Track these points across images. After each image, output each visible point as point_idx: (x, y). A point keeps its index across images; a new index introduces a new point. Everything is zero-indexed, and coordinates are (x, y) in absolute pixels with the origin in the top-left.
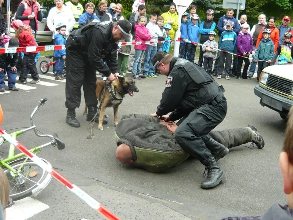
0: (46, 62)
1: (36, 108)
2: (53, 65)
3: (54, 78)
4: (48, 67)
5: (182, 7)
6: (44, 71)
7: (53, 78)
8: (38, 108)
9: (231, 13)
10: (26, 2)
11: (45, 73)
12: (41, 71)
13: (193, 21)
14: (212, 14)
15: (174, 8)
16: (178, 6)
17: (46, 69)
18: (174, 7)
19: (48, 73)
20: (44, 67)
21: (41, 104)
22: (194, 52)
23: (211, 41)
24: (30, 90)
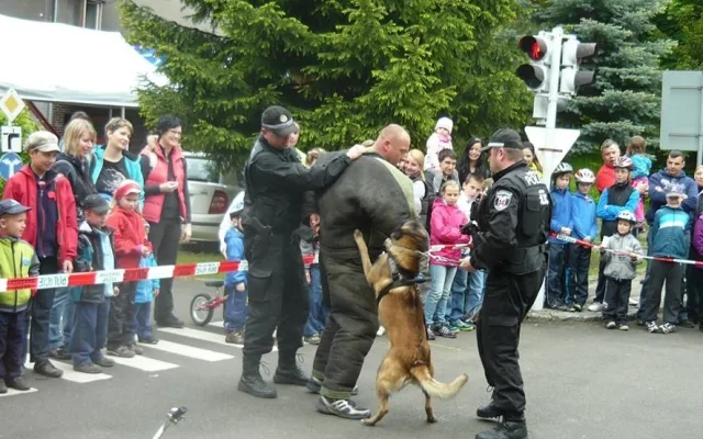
0: (208, 298)
1: (161, 431)
2: (222, 305)
3: (225, 337)
4: (211, 309)
5: (550, 153)
6: (199, 320)
7: (220, 339)
8: (165, 430)
9: (677, 164)
10: (153, 151)
11: (203, 326)
12: (193, 319)
13: (580, 187)
14: (627, 167)
15: (528, 156)
16: (542, 149)
17: (205, 314)
18: (530, 153)
19: (210, 324)
20: (200, 309)
21: (172, 420)
22: (587, 266)
23: (621, 235)
24: (161, 373)
